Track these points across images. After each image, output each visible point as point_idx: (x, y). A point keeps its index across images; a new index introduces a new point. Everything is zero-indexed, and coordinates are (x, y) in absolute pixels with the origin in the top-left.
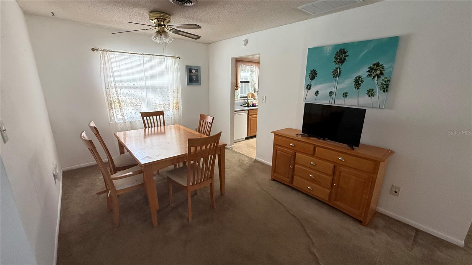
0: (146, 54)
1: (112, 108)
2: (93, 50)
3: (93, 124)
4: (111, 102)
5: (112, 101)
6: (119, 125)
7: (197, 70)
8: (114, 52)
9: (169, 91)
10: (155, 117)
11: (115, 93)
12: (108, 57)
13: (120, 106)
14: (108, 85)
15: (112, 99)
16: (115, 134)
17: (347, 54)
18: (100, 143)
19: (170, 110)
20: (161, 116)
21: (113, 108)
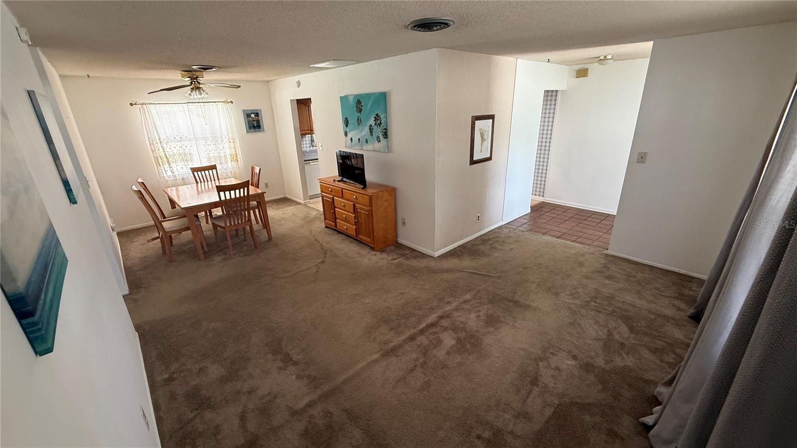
0: (190, 103)
1: (159, 165)
2: (132, 105)
3: (140, 180)
4: (157, 158)
5: (159, 157)
6: (170, 182)
7: (257, 113)
8: (154, 104)
9: (224, 141)
10: (207, 172)
11: (161, 149)
12: (148, 109)
13: (168, 162)
14: (152, 140)
15: (158, 155)
16: (164, 190)
17: (362, 104)
18: (148, 195)
19: (229, 164)
20: (214, 171)
21: (161, 164)
